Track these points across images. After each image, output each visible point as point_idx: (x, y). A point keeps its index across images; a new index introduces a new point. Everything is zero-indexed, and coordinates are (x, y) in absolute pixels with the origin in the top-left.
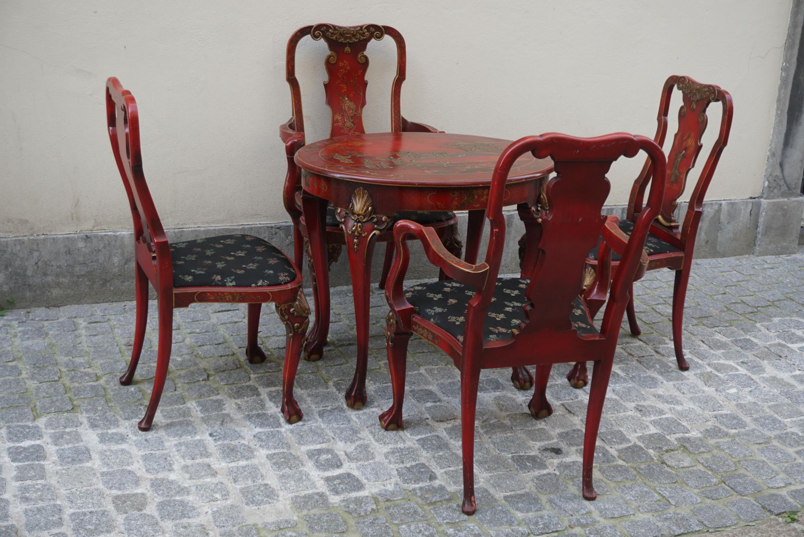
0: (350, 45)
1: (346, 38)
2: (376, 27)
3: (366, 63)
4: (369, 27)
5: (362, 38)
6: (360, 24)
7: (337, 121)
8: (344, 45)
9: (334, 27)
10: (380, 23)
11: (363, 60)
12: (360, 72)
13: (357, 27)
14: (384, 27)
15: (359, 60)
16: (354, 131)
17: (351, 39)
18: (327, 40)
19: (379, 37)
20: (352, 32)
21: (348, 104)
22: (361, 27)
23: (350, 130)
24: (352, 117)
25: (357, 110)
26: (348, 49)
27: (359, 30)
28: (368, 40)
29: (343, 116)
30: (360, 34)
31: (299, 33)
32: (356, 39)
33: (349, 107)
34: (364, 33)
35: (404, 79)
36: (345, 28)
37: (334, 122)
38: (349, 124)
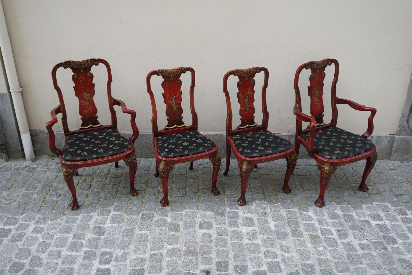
0: (83, 69)
1: (80, 66)
2: (94, 60)
3: (92, 76)
4: (91, 60)
5: (88, 65)
6: (86, 59)
7: (82, 103)
8: (80, 70)
9: (73, 62)
10: (96, 58)
11: (91, 75)
12: (90, 80)
13: (85, 61)
14: (98, 59)
15: (88, 75)
16: (91, 107)
17: (83, 67)
18: (71, 68)
19: (97, 64)
20: (83, 63)
21: (86, 95)
22: (87, 61)
23: (88, 106)
24: (88, 101)
25: (91, 97)
26: (82, 71)
27: (86, 62)
28: (92, 66)
29: (84, 100)
30: (86, 64)
31: (56, 67)
32: (85, 66)
33: (87, 97)
34: (89, 63)
35: (112, 81)
36: (79, 62)
37: (80, 104)
38: (87, 104)
